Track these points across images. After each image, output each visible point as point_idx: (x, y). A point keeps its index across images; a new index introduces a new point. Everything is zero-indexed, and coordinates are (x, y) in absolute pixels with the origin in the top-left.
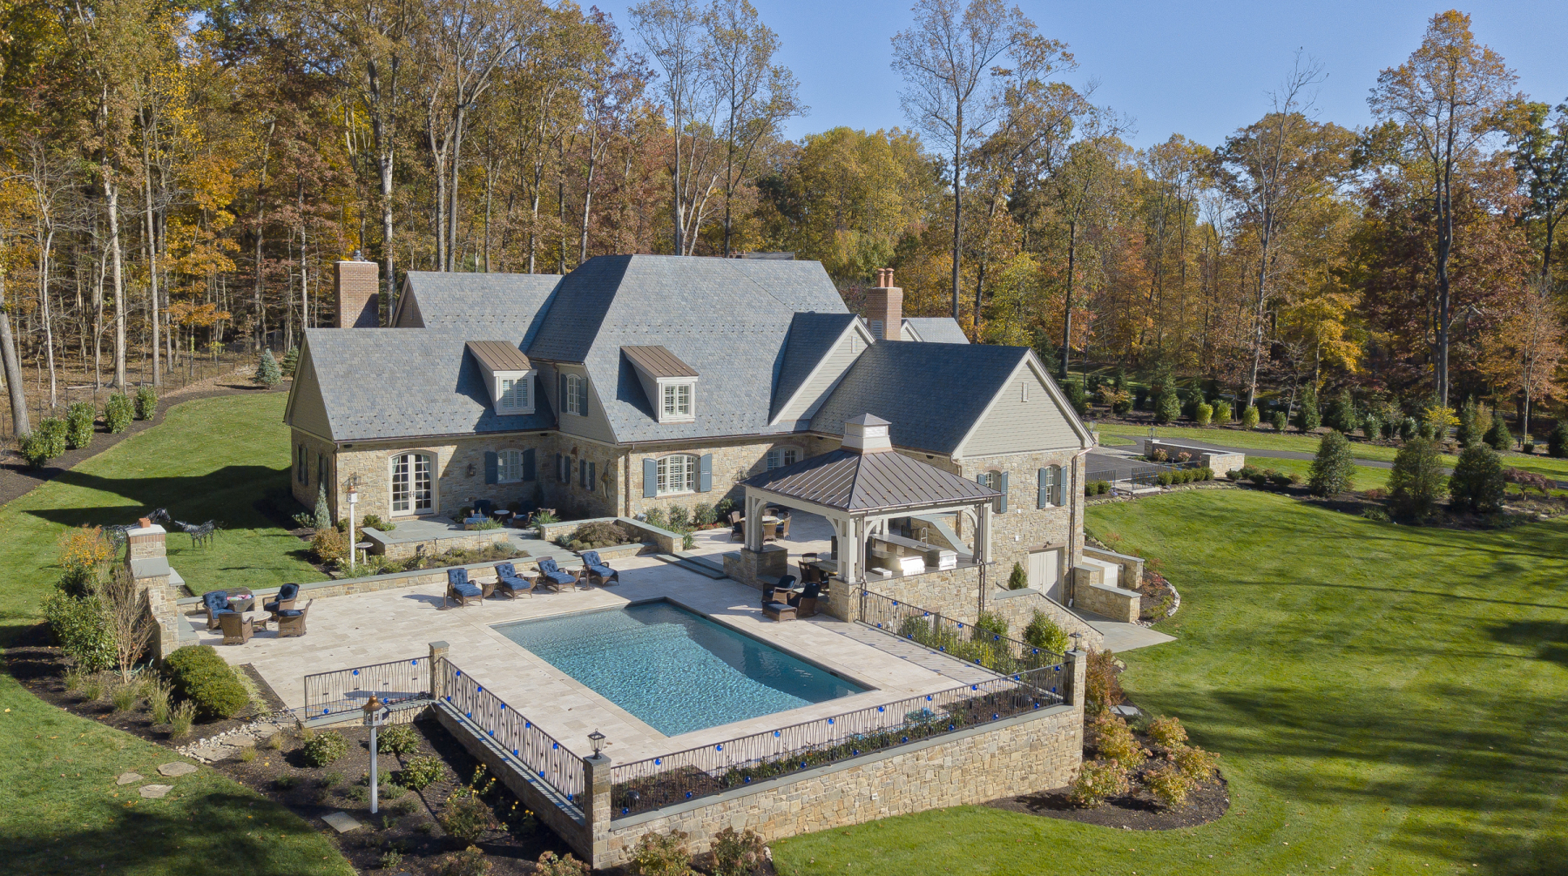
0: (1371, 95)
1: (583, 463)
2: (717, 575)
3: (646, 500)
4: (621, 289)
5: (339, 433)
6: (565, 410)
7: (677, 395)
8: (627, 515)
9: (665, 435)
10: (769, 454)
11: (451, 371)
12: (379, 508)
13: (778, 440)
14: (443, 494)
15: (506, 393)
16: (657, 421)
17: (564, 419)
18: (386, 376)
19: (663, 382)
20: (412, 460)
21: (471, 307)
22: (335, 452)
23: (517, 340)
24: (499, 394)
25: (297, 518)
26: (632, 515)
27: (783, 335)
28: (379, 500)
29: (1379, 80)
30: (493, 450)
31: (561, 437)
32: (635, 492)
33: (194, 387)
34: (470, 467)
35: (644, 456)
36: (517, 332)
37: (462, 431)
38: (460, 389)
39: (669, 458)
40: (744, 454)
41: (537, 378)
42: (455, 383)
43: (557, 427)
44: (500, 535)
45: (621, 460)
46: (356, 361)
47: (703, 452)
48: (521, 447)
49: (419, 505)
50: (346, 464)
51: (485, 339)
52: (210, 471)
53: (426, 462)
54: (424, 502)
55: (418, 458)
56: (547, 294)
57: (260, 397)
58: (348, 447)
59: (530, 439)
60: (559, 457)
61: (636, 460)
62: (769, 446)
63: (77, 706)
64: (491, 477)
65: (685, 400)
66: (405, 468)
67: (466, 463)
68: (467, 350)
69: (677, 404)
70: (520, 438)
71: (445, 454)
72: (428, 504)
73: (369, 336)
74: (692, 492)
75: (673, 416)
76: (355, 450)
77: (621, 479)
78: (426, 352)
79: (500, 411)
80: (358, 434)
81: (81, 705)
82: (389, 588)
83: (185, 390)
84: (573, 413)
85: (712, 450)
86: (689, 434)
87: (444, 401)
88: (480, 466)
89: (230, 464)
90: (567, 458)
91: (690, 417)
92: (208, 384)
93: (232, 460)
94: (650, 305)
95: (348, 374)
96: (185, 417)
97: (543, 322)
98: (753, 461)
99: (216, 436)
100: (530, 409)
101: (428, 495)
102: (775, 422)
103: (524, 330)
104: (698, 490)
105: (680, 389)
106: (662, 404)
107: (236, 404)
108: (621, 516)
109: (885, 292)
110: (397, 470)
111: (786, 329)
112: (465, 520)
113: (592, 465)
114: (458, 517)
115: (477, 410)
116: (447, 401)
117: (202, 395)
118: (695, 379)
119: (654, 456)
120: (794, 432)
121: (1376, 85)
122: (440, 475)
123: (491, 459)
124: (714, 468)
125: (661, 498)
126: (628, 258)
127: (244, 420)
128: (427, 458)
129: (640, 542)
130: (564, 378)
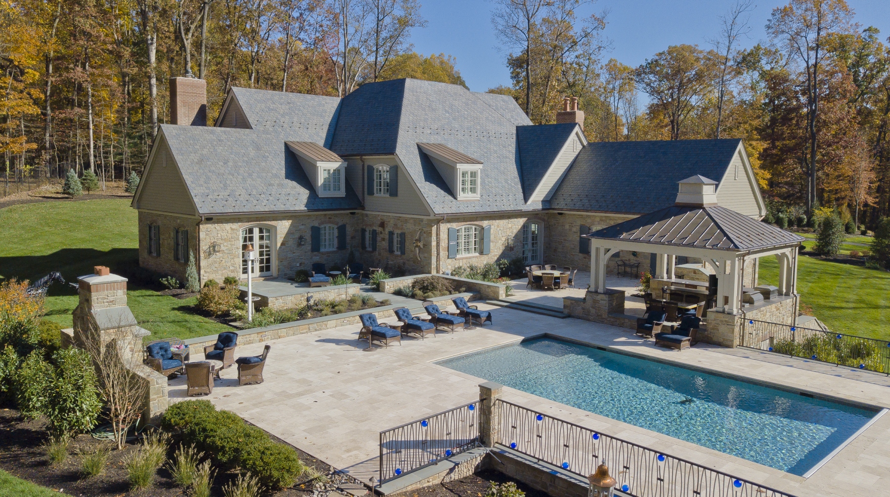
0: (768, 23)
1: (391, 234)
2: (563, 315)
3: (450, 261)
4: (405, 102)
5: (203, 207)
6: (371, 193)
7: (468, 178)
8: (438, 272)
9: (464, 210)
10: (525, 227)
11: (279, 164)
12: (233, 271)
13: (532, 216)
14: (281, 260)
15: (325, 179)
16: (455, 198)
17: (369, 201)
18: (230, 164)
19: (461, 167)
20: (256, 231)
21: (283, 116)
22: (198, 224)
23: (321, 143)
24: (320, 181)
25: (164, 281)
26: (441, 272)
27: (514, 140)
28: (233, 265)
29: (773, 14)
30: (317, 225)
31: (367, 215)
32: (443, 254)
33: (13, 197)
34: (301, 238)
35: (449, 225)
36: (320, 137)
37: (297, 208)
38: (287, 177)
39: (463, 227)
40: (510, 225)
41: (346, 168)
42: (283, 172)
43: (363, 208)
44: (354, 290)
45: (434, 229)
46: (205, 152)
47: (485, 223)
48: (337, 224)
49: (261, 269)
50: (207, 234)
51: (298, 140)
52: (49, 252)
53: (267, 232)
54: (265, 267)
55: (261, 231)
56: (333, 110)
57: (68, 204)
58: (209, 220)
59: (342, 216)
60: (363, 231)
61: (444, 227)
62: (525, 219)
63: (75, 484)
64: (316, 247)
65: (473, 182)
66: (251, 239)
67: (297, 236)
68: (286, 145)
69: (468, 186)
70: (336, 215)
71: (283, 227)
72: (268, 268)
73: (212, 132)
74: (477, 254)
75: (466, 195)
76: (214, 223)
77: (434, 244)
78: (258, 148)
79: (321, 194)
80: (218, 209)
81: (80, 483)
82: (294, 334)
83: (7, 199)
84: (381, 195)
85: (491, 222)
86: (478, 209)
87: (278, 185)
88: (308, 236)
89: (65, 247)
90: (374, 231)
91: (476, 196)
92: (24, 195)
93: (65, 245)
94: (426, 114)
95: (200, 161)
96: (16, 216)
97: (335, 130)
98: (515, 231)
99: (47, 229)
100: (342, 193)
101: (268, 260)
102: (529, 202)
103: (324, 135)
104: (481, 253)
105: (472, 173)
106: (459, 186)
107: (52, 207)
108: (434, 273)
109: (574, 113)
110: (245, 240)
111: (514, 136)
112: (310, 279)
113: (403, 236)
114: (301, 278)
115: (304, 193)
116: (281, 185)
117: (23, 202)
118: (480, 166)
119: (454, 226)
120: (543, 209)
121: (771, 18)
122: (279, 245)
123: (316, 232)
124: (492, 237)
125: (459, 259)
126: (402, 82)
127: (64, 217)
128: (268, 231)
129: (465, 291)
130: (371, 169)
